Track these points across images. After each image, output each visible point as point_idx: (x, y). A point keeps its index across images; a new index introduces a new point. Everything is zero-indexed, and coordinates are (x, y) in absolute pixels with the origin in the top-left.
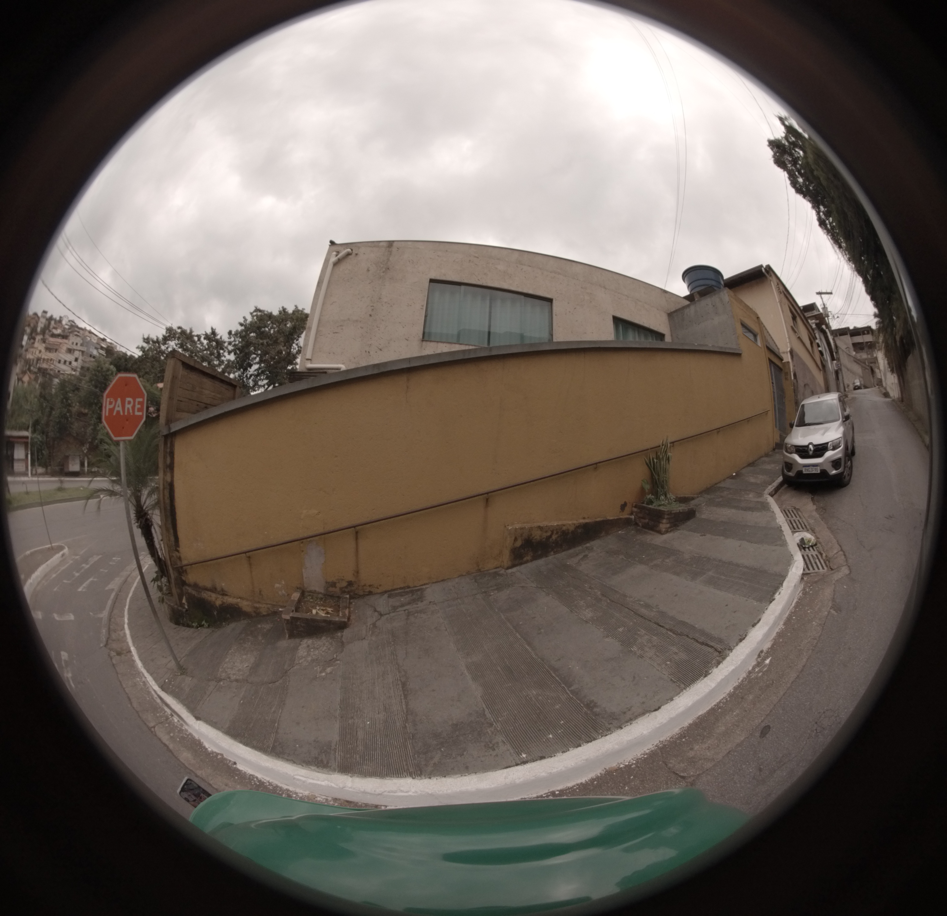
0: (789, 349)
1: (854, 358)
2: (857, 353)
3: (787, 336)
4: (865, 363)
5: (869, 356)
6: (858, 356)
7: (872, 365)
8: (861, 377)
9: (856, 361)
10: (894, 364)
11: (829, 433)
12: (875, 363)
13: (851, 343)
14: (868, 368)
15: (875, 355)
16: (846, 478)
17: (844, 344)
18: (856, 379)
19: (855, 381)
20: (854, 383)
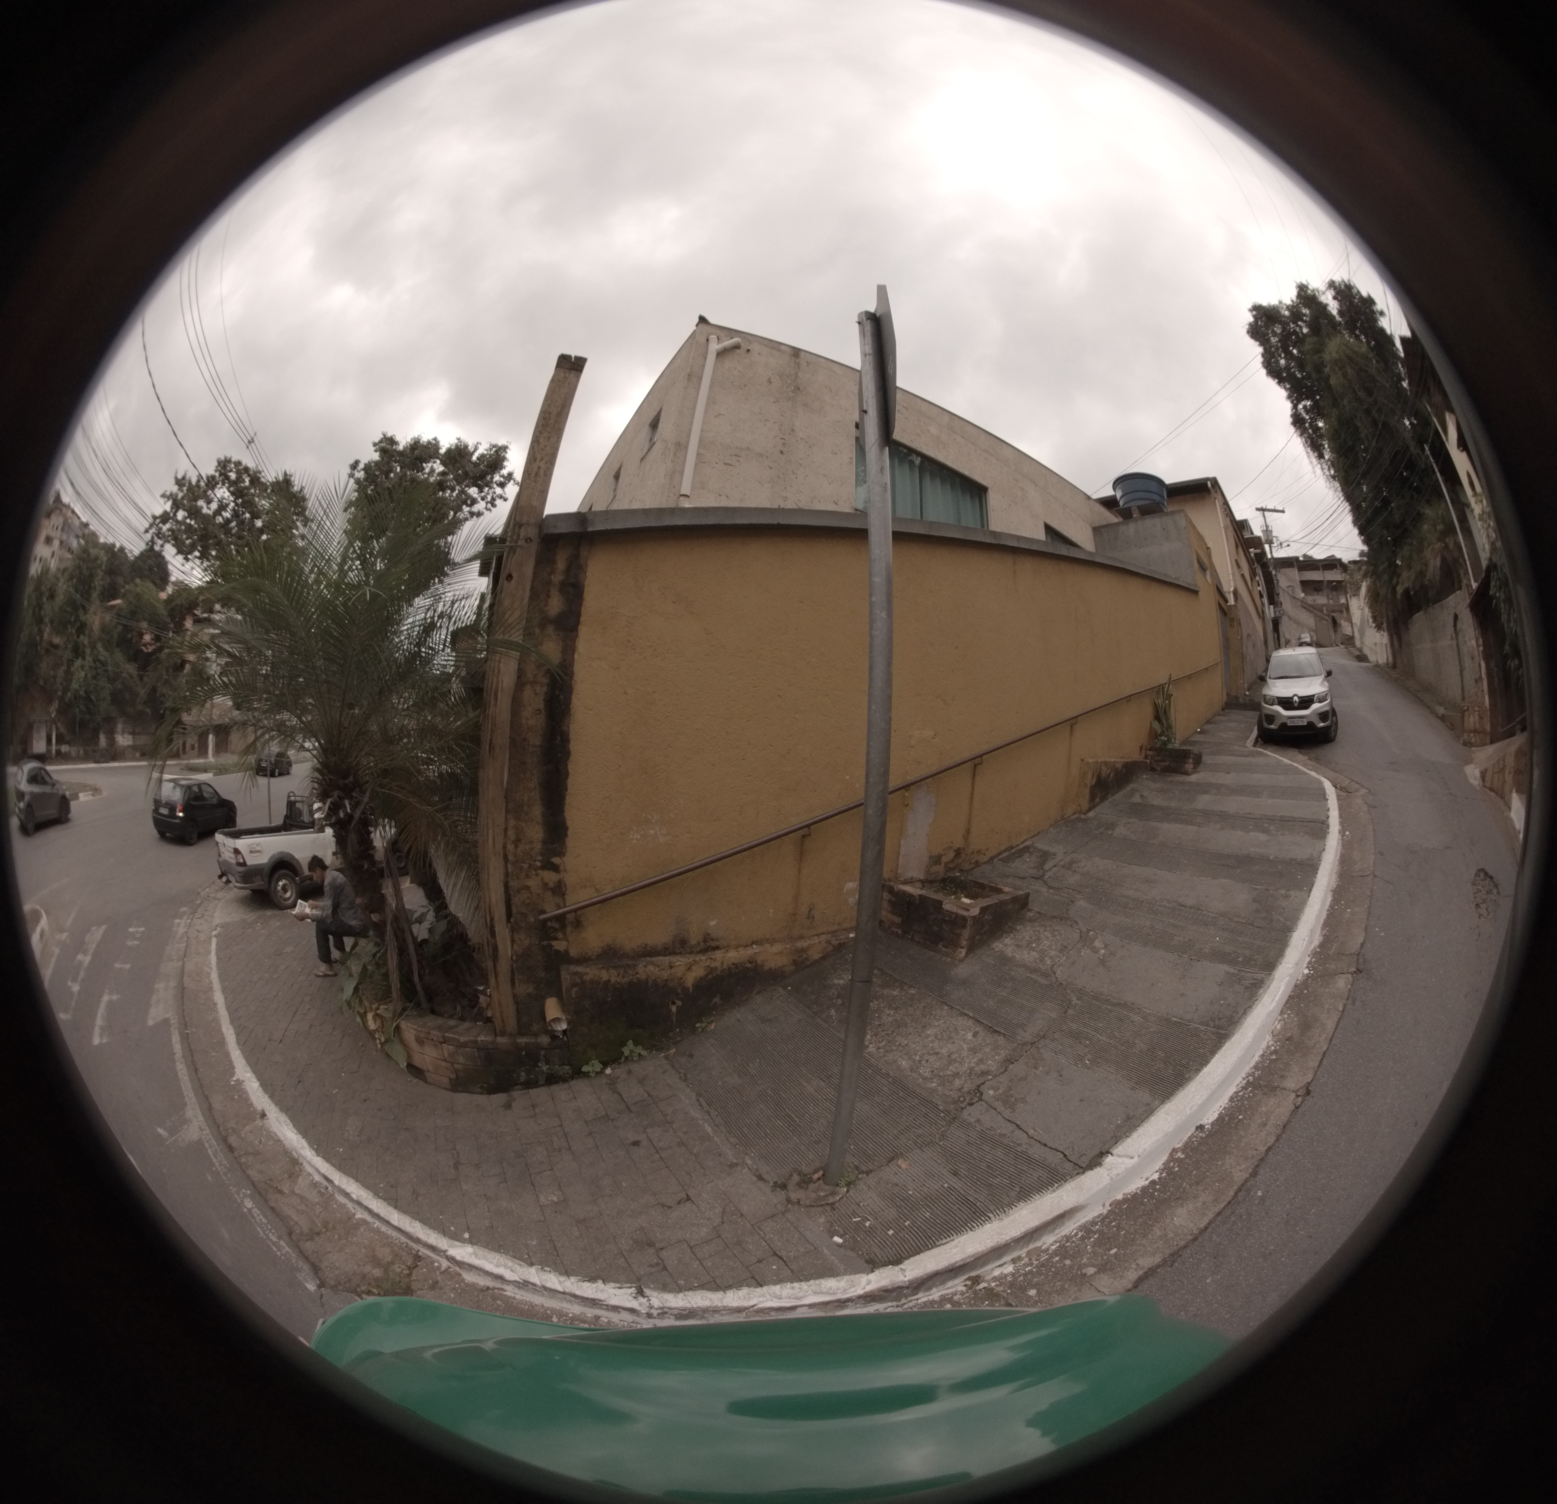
0: (1232, 589)
1: (1302, 602)
2: (1306, 594)
3: (1230, 572)
4: (1322, 611)
5: (1331, 602)
6: (1310, 599)
7: (1335, 615)
8: (1313, 631)
9: (1306, 606)
10: (1385, 620)
11: (1314, 686)
12: (1341, 612)
13: (1298, 579)
14: (1327, 618)
15: (1343, 601)
16: (1333, 734)
17: (1286, 580)
18: (1303, 632)
19: (1303, 636)
20: (1300, 638)
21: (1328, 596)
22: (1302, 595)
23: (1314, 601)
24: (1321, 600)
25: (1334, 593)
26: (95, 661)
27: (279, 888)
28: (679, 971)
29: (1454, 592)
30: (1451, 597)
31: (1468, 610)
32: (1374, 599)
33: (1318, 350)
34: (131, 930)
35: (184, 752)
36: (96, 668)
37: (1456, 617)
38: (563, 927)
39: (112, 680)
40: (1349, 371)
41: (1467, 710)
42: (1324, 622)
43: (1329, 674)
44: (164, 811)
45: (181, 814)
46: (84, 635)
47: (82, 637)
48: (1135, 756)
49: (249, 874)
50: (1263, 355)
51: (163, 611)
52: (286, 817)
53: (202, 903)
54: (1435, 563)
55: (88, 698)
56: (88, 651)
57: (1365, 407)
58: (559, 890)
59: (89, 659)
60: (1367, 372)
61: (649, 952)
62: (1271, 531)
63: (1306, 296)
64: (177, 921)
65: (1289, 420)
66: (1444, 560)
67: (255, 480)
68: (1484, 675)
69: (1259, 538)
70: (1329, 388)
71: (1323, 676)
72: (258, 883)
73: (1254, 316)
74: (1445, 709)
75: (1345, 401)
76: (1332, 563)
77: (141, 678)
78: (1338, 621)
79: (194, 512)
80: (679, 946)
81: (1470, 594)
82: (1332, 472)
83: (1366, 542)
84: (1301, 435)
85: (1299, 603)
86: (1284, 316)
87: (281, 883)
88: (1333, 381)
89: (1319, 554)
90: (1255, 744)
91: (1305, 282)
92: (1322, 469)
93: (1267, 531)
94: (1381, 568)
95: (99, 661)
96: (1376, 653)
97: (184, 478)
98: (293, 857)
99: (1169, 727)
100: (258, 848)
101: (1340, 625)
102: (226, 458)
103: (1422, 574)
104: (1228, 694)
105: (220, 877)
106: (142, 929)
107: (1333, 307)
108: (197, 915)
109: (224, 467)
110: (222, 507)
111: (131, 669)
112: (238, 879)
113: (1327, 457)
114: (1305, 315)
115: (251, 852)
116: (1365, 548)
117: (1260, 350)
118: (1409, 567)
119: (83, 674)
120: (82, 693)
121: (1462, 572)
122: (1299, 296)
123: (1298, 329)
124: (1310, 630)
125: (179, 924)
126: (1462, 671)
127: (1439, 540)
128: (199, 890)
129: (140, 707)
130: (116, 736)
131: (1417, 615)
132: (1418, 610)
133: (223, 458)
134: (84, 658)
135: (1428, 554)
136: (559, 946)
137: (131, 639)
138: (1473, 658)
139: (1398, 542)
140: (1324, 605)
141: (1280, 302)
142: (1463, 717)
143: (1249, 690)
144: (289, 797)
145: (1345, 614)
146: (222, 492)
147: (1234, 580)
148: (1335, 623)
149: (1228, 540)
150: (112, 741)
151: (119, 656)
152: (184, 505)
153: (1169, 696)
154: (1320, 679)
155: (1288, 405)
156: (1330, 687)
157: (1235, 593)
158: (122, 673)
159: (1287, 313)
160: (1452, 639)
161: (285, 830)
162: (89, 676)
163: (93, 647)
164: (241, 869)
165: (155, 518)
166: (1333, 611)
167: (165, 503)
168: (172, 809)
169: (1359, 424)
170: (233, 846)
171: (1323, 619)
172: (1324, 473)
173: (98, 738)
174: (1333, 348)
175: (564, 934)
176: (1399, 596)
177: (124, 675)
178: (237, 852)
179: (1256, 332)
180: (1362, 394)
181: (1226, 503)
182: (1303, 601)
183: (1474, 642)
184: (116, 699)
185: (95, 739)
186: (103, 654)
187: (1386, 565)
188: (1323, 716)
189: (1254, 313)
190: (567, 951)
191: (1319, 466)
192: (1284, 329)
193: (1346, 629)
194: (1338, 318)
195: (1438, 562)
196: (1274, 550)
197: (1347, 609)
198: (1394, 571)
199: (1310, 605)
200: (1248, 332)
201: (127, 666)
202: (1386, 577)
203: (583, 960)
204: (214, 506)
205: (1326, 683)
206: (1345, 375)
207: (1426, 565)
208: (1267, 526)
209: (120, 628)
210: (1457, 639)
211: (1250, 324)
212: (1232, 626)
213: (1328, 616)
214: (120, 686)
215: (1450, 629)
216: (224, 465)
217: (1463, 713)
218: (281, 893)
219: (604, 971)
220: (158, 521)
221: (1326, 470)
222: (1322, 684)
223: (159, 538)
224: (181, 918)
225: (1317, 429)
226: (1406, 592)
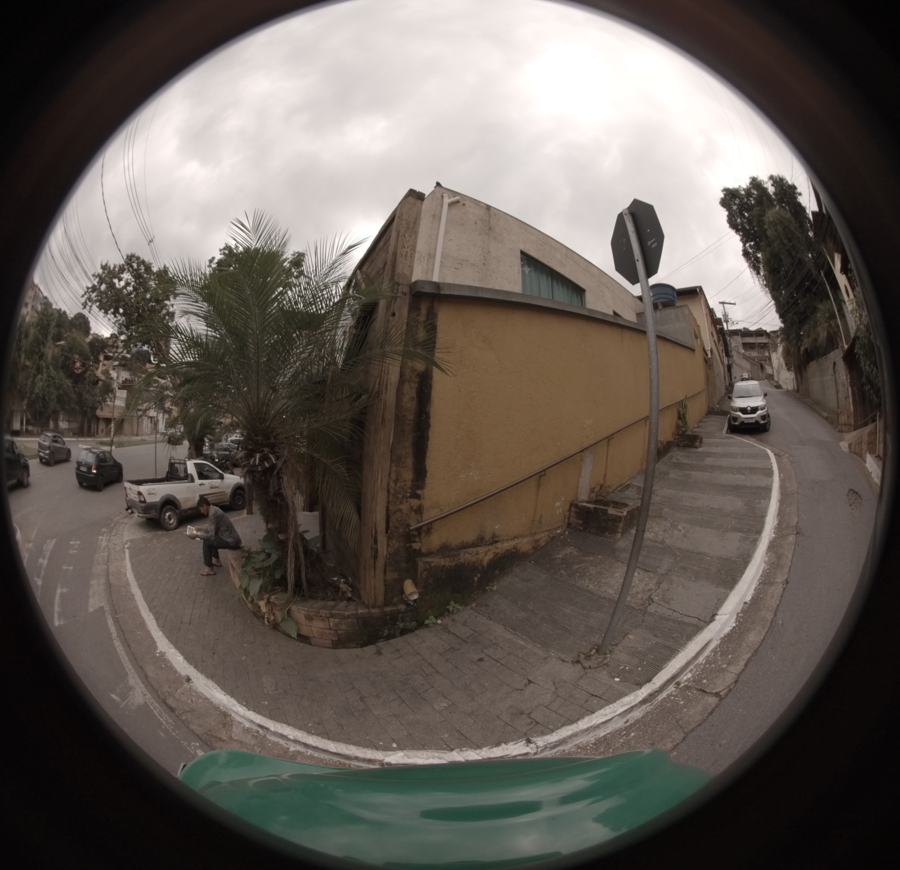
0: (710, 348)
2: (745, 351)
3: (708, 337)
4: (754, 360)
5: (760, 355)
6: (747, 353)
7: (762, 362)
8: (749, 371)
9: (746, 358)
10: (793, 365)
11: (758, 402)
12: (766, 360)
13: (741, 342)
14: (758, 364)
15: (767, 354)
16: (768, 427)
17: (735, 343)
18: (743, 372)
19: (743, 374)
20: (742, 376)
21: (758, 352)
22: (743, 351)
23: (750, 354)
24: (754, 354)
25: (762, 350)
26: (48, 377)
27: (166, 517)
28: (481, 556)
29: (834, 350)
30: (832, 353)
31: (842, 360)
32: (787, 354)
33: (762, 215)
34: (72, 543)
35: (97, 434)
36: (49, 381)
37: (835, 364)
38: (420, 534)
39: (57, 388)
40: (779, 228)
41: (841, 413)
42: (756, 366)
43: (765, 395)
44: (83, 469)
45: (95, 471)
46: (43, 360)
47: (41, 362)
48: (671, 439)
49: (147, 508)
50: (728, 216)
51: (87, 348)
52: (168, 472)
53: (115, 526)
54: (823, 334)
55: (44, 399)
56: (45, 370)
57: (787, 248)
58: (419, 511)
59: (45, 375)
60: (789, 229)
61: (465, 546)
62: (728, 315)
63: (755, 183)
64: (100, 537)
65: (741, 253)
66: (828, 333)
67: (148, 268)
68: (850, 394)
69: (720, 319)
70: (767, 237)
71: (763, 396)
72: (153, 514)
73: (724, 194)
74: (828, 413)
75: (775, 245)
76: (760, 333)
77: (74, 387)
78: (764, 366)
79: (111, 286)
80: (480, 541)
81: (843, 351)
82: (765, 282)
83: (783, 322)
84: (747, 261)
85: (742, 356)
86: (742, 195)
87: (167, 514)
88: (769, 233)
89: (753, 328)
90: (727, 433)
91: (756, 176)
92: (759, 281)
93: (725, 315)
94: (792, 337)
95: (51, 376)
96: (787, 384)
97: (106, 265)
98: (175, 498)
99: (686, 423)
100: (154, 492)
101: (765, 368)
102: (132, 254)
103: (815, 340)
104: (708, 407)
105: (127, 510)
106: (78, 542)
107: (771, 190)
108: (113, 534)
109: (131, 260)
110: (128, 284)
111: (68, 382)
112: (140, 511)
113: (762, 274)
114: (754, 194)
115: (149, 494)
116: (782, 325)
117: (727, 213)
118: (808, 336)
119: (41, 384)
120: (41, 395)
121: (839, 339)
122: (751, 183)
123: (749, 202)
124: (748, 371)
125: (102, 540)
126: (837, 392)
127: (826, 322)
128: (113, 517)
129: (73, 406)
130: (59, 422)
131: (812, 362)
132: (813, 360)
133: (130, 254)
134: (42, 374)
135: (819, 329)
136: (416, 546)
137: (69, 364)
138: (844, 386)
139: (802, 322)
140: (756, 357)
141: (740, 186)
142: (838, 417)
143: (718, 404)
144: (170, 460)
145: (768, 362)
146: (126, 276)
147: (711, 343)
148: (762, 367)
149: (707, 321)
150: (56, 425)
151: (62, 374)
152: (106, 281)
153: (686, 406)
154: (761, 398)
155: (741, 245)
156: (767, 402)
157: (711, 351)
158: (63, 384)
159: (743, 193)
160: (832, 375)
161: (168, 481)
162: (45, 385)
163: (48, 368)
164: (142, 505)
165: (88, 288)
166: (761, 360)
167: (95, 279)
168: (90, 468)
169: (782, 257)
170: (138, 490)
171: (755, 365)
172: (760, 283)
173: (49, 423)
174: (771, 215)
175: (420, 538)
176: (802, 352)
177: (64, 386)
178: (140, 493)
179: (724, 203)
180: (786, 241)
181: (706, 300)
182: (743, 354)
183: (845, 377)
184: (60, 400)
185: (47, 424)
186: (53, 372)
187: (794, 335)
188: (763, 417)
189: (725, 192)
190: (420, 549)
191: (757, 279)
192: (741, 202)
193: (769, 370)
194: (773, 196)
195: (825, 334)
196: (729, 325)
197: (770, 359)
198: (799, 338)
199: (748, 357)
200: (720, 203)
201: (66, 381)
202: (794, 342)
203: (429, 554)
204: (122, 283)
205: (764, 400)
206: (776, 231)
207: (818, 335)
208: (725, 312)
209: (63, 357)
210: (835, 376)
211: (722, 199)
212: (710, 369)
213: (758, 363)
214: (62, 392)
215: (831, 370)
216: (130, 258)
217: (838, 415)
218: (167, 520)
219: (442, 560)
220: (90, 290)
221: (761, 282)
222: (762, 401)
223: (90, 301)
224: (102, 535)
225: (757, 259)
226: (806, 350)
